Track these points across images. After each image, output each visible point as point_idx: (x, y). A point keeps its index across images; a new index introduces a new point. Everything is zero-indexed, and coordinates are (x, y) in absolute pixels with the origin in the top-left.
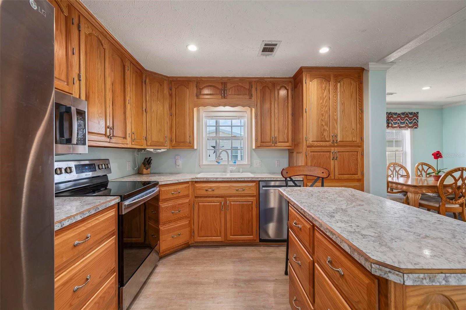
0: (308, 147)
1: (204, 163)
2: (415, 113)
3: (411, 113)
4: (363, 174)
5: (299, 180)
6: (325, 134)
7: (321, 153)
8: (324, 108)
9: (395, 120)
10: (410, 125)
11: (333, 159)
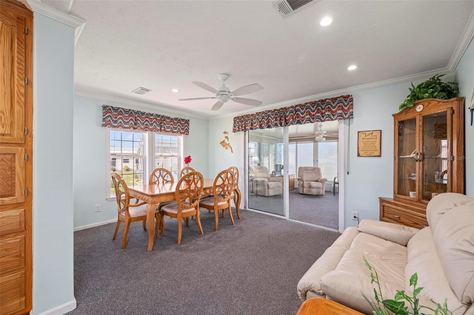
2: (186, 120)
3: (183, 120)
4: (28, 194)
9: (168, 124)
10: (182, 131)
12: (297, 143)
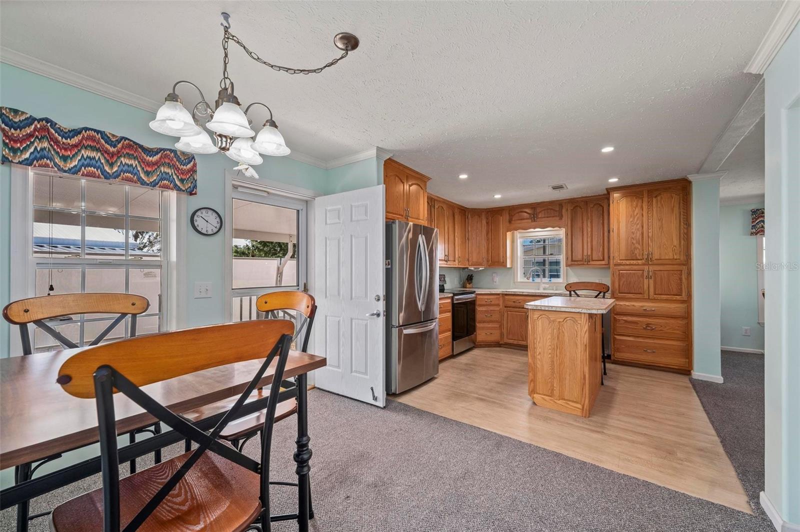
0: (615, 265)
1: (519, 281)
4: (690, 295)
6: (636, 252)
7: (632, 272)
8: (635, 226)
11: (646, 279)
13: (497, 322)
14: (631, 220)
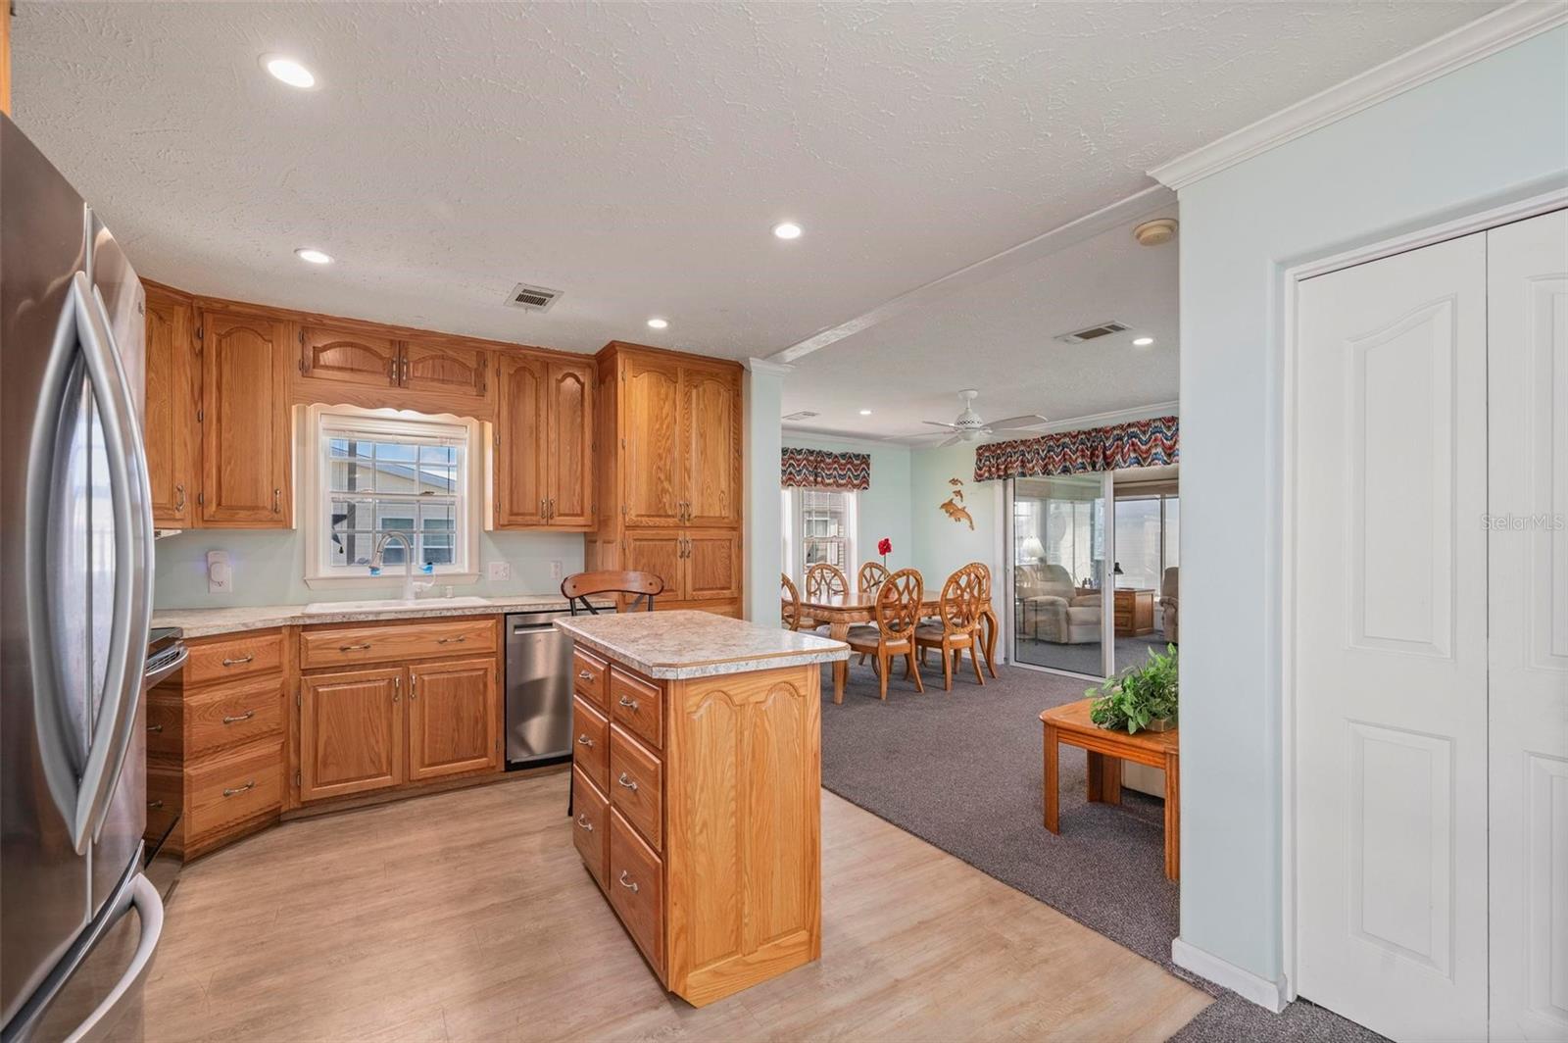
0: (628, 528)
2: (863, 457)
3: (857, 456)
4: (740, 589)
5: (606, 606)
6: (665, 500)
7: (657, 543)
8: (664, 442)
9: (829, 469)
10: (855, 482)
11: (681, 557)
12: (1165, 498)
13: (271, 734)
14: (657, 426)
